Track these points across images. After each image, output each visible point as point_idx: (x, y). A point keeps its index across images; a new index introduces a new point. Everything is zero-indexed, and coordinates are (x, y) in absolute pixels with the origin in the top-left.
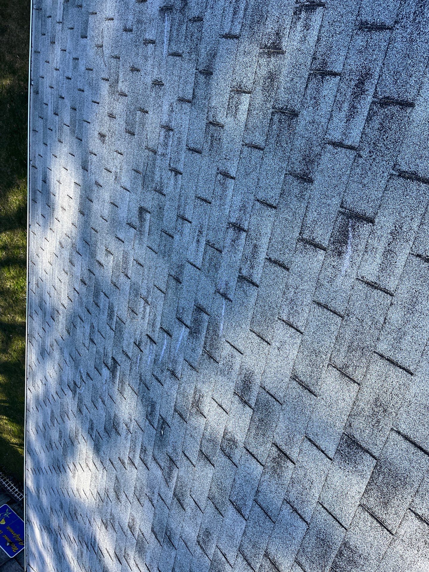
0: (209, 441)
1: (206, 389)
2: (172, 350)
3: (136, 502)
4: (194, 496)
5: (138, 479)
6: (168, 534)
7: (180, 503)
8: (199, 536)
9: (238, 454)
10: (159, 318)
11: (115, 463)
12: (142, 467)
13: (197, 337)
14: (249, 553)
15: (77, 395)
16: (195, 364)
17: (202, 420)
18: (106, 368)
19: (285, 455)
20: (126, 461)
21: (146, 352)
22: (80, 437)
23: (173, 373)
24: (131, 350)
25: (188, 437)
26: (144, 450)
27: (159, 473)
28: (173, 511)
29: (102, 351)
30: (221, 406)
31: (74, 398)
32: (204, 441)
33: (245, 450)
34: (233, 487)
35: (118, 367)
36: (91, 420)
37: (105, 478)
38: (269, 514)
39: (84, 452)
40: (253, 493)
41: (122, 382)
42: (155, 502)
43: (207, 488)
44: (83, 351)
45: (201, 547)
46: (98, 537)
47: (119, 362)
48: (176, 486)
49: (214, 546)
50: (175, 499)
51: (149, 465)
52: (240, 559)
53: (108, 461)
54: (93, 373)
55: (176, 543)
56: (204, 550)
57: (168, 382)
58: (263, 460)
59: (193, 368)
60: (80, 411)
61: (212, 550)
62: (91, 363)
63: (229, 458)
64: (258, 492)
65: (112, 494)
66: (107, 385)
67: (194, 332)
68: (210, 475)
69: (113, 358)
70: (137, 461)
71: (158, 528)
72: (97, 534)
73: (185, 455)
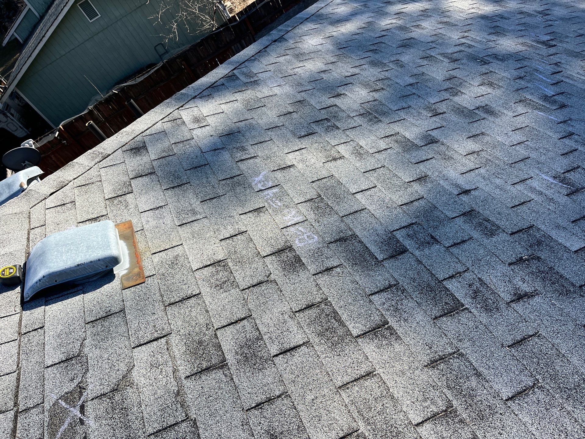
0: (461, 83)
1: (498, 92)
2: (540, 82)
3: (434, 33)
4: (427, 66)
5: (450, 38)
6: (407, 46)
7: (425, 57)
8: (401, 61)
9: (446, 95)
10: (571, 82)
11: (468, 27)
12: (458, 42)
13: (540, 99)
14: (386, 82)
15: (536, 14)
16: (520, 92)
17: (477, 84)
18: (549, 39)
19: (436, 115)
20: (466, 34)
21: (548, 67)
22: (498, 8)
23: (520, 78)
24: (555, 59)
25: (468, 73)
26: (470, 46)
27: (450, 51)
28: (421, 52)
29: (566, 40)
30: (482, 96)
31: (535, 11)
32: (461, 81)
33: (447, 98)
34: (426, 86)
35: (545, 47)
36: (509, 19)
37: (459, 18)
38: (405, 97)
39: (485, 8)
40: (419, 94)
41: (532, 46)
42: (431, 44)
43: (430, 74)
44: (575, 27)
45: (395, 61)
46: (417, 4)
47: (549, 49)
48: (437, 58)
49: (394, 67)
50: (428, 56)
51: (458, 47)
52: (383, 77)
53: (471, 23)
54: (550, 30)
55: (400, 49)
56: (392, 62)
57: (516, 73)
58: (438, 105)
59: (518, 90)
60: (521, 13)
61: (391, 65)
62: (559, 30)
63: (445, 90)
64: (419, 97)
65: (445, 20)
66: (534, 36)
67: (546, 98)
68: (437, 78)
69: (555, 46)
70: (463, 41)
71: (413, 42)
72: (419, 4)
73: (456, 69)
